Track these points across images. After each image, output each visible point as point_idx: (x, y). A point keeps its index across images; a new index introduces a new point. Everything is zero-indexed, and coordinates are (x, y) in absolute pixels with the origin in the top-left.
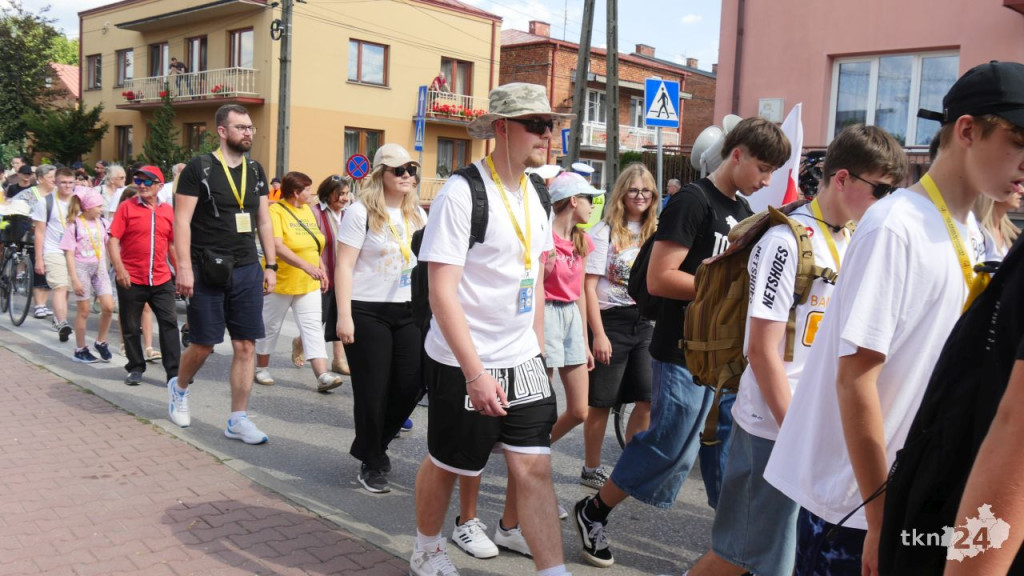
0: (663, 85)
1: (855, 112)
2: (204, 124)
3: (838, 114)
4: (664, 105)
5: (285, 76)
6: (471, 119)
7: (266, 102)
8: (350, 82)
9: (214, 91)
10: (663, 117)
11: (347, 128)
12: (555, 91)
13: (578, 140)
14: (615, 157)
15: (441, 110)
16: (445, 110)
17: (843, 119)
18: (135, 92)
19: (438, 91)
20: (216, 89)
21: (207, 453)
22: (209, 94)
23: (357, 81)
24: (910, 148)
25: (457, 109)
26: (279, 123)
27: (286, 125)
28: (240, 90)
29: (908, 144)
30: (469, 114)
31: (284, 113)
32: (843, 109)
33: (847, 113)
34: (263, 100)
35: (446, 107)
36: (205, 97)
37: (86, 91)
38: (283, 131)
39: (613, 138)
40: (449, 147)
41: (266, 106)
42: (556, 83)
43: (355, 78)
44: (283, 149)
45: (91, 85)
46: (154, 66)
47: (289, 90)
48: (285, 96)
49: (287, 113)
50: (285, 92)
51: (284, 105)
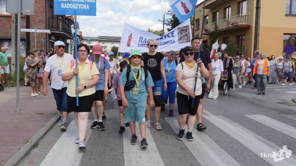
2: (229, 37)
5: (258, 14)
7: (251, 26)
9: (232, 24)
18: (208, 29)
20: (233, 24)
22: (230, 26)
26: (255, 33)
27: (258, 33)
28: (241, 23)
31: (257, 28)
34: (250, 25)
36: (229, 27)
37: (195, 31)
38: (257, 36)
41: (251, 28)
44: (256, 43)
45: (197, 29)
46: (214, 19)
47: (260, 19)
48: (258, 22)
49: (258, 29)
50: (258, 20)
51: (257, 26)
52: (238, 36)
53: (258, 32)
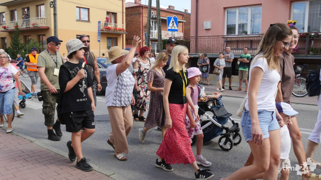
0: (172, 18)
1: (233, 25)
2: (30, 36)
3: (227, 26)
4: (173, 25)
5: (55, 19)
6: (117, 31)
7: (50, 28)
8: (77, 20)
9: (33, 25)
10: (173, 28)
11: (77, 35)
12: (143, 21)
13: (149, 36)
14: (161, 41)
15: (107, 29)
16: (109, 29)
17: (229, 27)
18: (6, 26)
19: (106, 22)
20: (33, 24)
21: (28, 139)
22: (31, 26)
23: (80, 20)
24: (248, 35)
25: (112, 28)
28: (41, 24)
29: (248, 34)
30: (116, 29)
32: (229, 24)
33: (230, 25)
34: (49, 27)
35: (109, 27)
39: (160, 35)
40: (111, 40)
41: (50, 30)
42: (143, 19)
43: (78, 19)
46: (12, 18)
47: (57, 24)
48: (56, 26)
49: (57, 31)
50: (56, 24)
51: (56, 29)
52: (39, 36)
53: (57, 34)
